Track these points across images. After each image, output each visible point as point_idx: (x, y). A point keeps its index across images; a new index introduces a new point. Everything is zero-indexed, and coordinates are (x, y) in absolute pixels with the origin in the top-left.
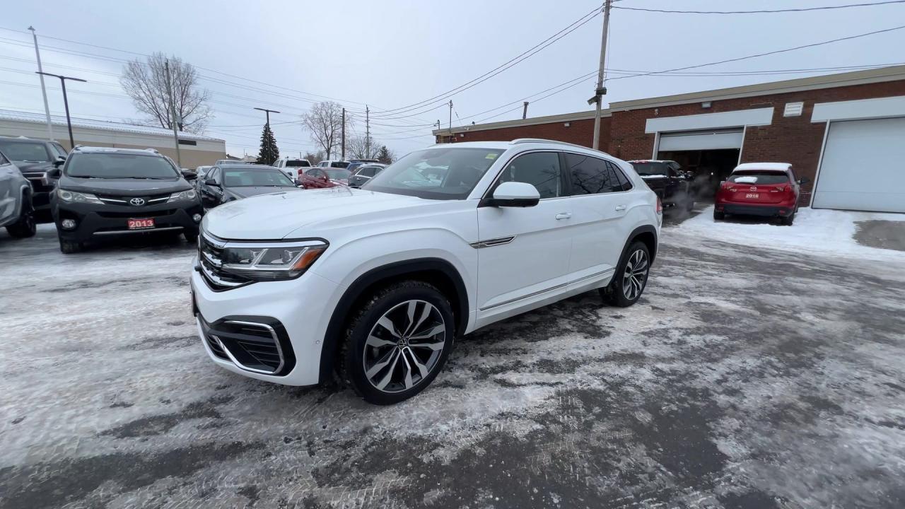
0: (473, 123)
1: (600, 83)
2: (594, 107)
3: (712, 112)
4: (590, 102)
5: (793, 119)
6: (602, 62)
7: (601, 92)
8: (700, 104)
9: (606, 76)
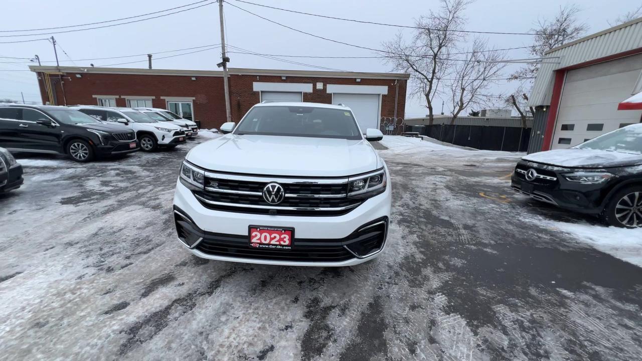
0: (92, 65)
1: (224, 54)
2: (221, 69)
3: (287, 82)
4: (219, 65)
5: (320, 90)
6: (223, 39)
7: (226, 60)
8: (281, 77)
9: (227, 49)
